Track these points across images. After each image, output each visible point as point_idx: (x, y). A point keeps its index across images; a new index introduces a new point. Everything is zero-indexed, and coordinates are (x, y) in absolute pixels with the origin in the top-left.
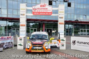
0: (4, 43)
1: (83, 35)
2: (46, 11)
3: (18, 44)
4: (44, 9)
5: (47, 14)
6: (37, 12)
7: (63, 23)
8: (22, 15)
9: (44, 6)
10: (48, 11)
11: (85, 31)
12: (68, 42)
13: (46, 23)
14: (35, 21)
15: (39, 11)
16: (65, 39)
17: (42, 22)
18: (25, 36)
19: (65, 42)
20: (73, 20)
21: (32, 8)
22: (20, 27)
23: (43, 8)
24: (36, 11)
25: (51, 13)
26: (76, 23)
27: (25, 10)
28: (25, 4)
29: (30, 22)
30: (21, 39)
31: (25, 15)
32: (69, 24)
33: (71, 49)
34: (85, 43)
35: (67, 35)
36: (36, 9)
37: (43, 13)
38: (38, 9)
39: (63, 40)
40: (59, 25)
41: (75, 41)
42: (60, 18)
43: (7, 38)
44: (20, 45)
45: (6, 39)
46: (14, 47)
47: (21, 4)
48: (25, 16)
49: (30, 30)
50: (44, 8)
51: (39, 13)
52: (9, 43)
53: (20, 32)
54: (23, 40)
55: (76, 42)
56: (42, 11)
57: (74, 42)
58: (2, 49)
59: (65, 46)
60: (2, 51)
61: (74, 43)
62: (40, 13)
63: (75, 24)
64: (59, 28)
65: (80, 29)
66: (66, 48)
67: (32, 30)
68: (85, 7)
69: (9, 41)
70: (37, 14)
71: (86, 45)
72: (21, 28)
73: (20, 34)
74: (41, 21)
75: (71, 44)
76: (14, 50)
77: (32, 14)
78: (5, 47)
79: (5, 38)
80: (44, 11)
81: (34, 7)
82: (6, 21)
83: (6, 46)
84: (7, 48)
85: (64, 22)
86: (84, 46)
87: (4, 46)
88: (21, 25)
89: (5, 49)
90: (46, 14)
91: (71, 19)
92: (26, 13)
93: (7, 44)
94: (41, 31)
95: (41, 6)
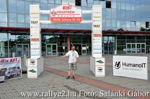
0: (6, 69)
1: (131, 53)
2: (72, 16)
3: (29, 69)
4: (68, 12)
5: (74, 21)
6: (57, 18)
7: (100, 35)
8: (33, 22)
9: (68, 8)
10: (76, 16)
11: (134, 46)
12: (109, 64)
13: (72, 35)
14: (53, 32)
15: (60, 16)
16: (103, 60)
17: (66, 34)
18: (39, 57)
19: (104, 64)
20: (115, 30)
21: (49, 11)
22: (31, 42)
23: (67, 10)
24: (57, 16)
25: (81, 18)
26: (120, 34)
27: (38, 16)
28: (38, 6)
29: (47, 33)
30: (33, 62)
31: (38, 23)
32: (108, 36)
33: (114, 75)
34: (135, 66)
35: (105, 53)
36: (55, 13)
37: (67, 20)
38: (59, 13)
39: (100, 62)
40: (93, 38)
41: (119, 62)
42: (95, 26)
43: (11, 60)
44: (32, 71)
45: (9, 61)
46: (22, 75)
47: (31, 5)
48: (38, 25)
49: (46, 47)
50: (69, 10)
52: (15, 68)
53: (31, 51)
54: (36, 63)
55: (121, 63)
56: (66, 16)
57: (118, 64)
58: (2, 78)
59: (104, 71)
60: (3, 82)
61: (118, 67)
62: (63, 20)
63: (118, 36)
64: (94, 42)
65: (127, 44)
66: (106, 73)
67: (49, 46)
68: (133, 8)
69: (13, 65)
70: (58, 21)
71: (137, 68)
72: (32, 44)
73: (32, 54)
74: (64, 32)
75: (114, 67)
76: (22, 79)
77: (49, 22)
78: (9, 75)
79: (7, 61)
80: (69, 16)
81: (52, 10)
82: (7, 34)
84: (12, 76)
85: (101, 33)
86: (133, 69)
87: (6, 73)
88: (32, 39)
89: (7, 78)
90: (72, 21)
91: (111, 27)
92: (40, 20)
93: (11, 70)
94: (64, 48)
95: (64, 8)
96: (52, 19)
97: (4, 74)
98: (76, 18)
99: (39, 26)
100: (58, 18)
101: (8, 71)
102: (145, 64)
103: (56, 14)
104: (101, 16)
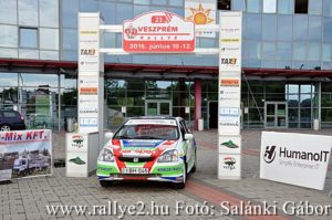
0: (16, 154)
2: (172, 38)
3: (69, 157)
4: (164, 29)
5: (176, 50)
6: (137, 42)
8: (85, 52)
9: (164, 19)
10: (180, 38)
15: (145, 38)
18: (96, 129)
19: (238, 150)
21: (120, 27)
22: (80, 97)
24: (137, 38)
25: (192, 43)
27: (97, 37)
28: (97, 15)
30: (79, 141)
31: (97, 54)
32: (300, 83)
33: (262, 176)
34: (305, 156)
35: (292, 126)
36: (135, 32)
37: (161, 46)
38: (143, 32)
39: (230, 145)
41: (273, 148)
42: (226, 61)
44: (77, 161)
46: (53, 170)
47: (81, 14)
48: (96, 58)
49: (146, 106)
50: (166, 25)
51: (147, 43)
52: (36, 152)
56: (159, 38)
57: (271, 152)
58: (7, 174)
59: (238, 166)
60: (8, 182)
62: (151, 47)
70: (141, 49)
71: (309, 162)
72: (82, 101)
75: (262, 159)
76: (52, 177)
77: (121, 51)
78: (21, 168)
80: (165, 38)
81: (127, 25)
83: (24, 163)
84: (29, 171)
86: (300, 165)
87: (17, 162)
88: (82, 90)
89: (18, 174)
90: (172, 49)
92: (101, 47)
93: (29, 157)
94: (187, 110)
95: (154, 19)
96: (127, 45)
97: (10, 166)
98: (181, 43)
99: (97, 60)
100: (141, 42)
101: (21, 158)
102: (326, 153)
103: (136, 34)
104: (240, 38)
